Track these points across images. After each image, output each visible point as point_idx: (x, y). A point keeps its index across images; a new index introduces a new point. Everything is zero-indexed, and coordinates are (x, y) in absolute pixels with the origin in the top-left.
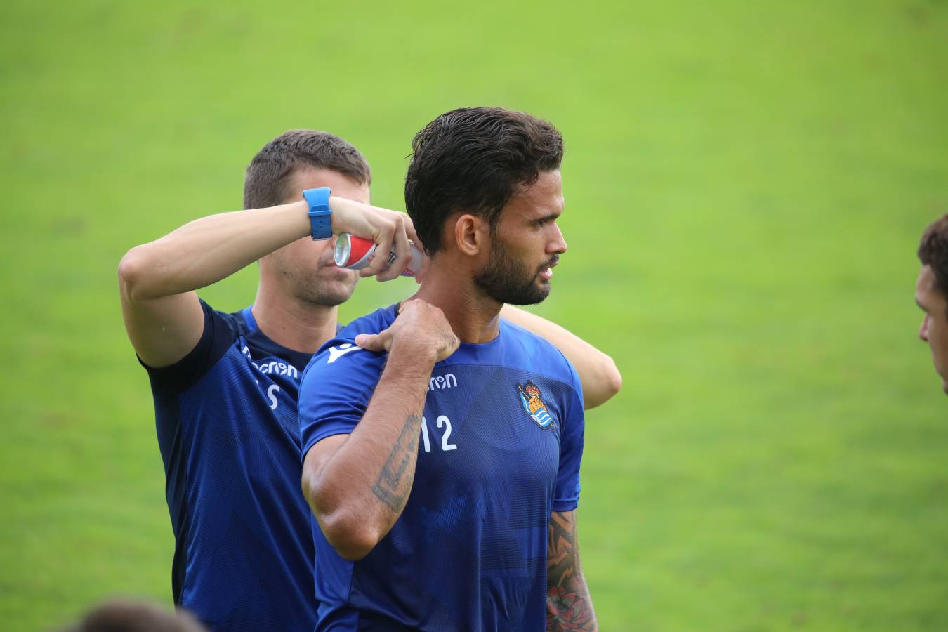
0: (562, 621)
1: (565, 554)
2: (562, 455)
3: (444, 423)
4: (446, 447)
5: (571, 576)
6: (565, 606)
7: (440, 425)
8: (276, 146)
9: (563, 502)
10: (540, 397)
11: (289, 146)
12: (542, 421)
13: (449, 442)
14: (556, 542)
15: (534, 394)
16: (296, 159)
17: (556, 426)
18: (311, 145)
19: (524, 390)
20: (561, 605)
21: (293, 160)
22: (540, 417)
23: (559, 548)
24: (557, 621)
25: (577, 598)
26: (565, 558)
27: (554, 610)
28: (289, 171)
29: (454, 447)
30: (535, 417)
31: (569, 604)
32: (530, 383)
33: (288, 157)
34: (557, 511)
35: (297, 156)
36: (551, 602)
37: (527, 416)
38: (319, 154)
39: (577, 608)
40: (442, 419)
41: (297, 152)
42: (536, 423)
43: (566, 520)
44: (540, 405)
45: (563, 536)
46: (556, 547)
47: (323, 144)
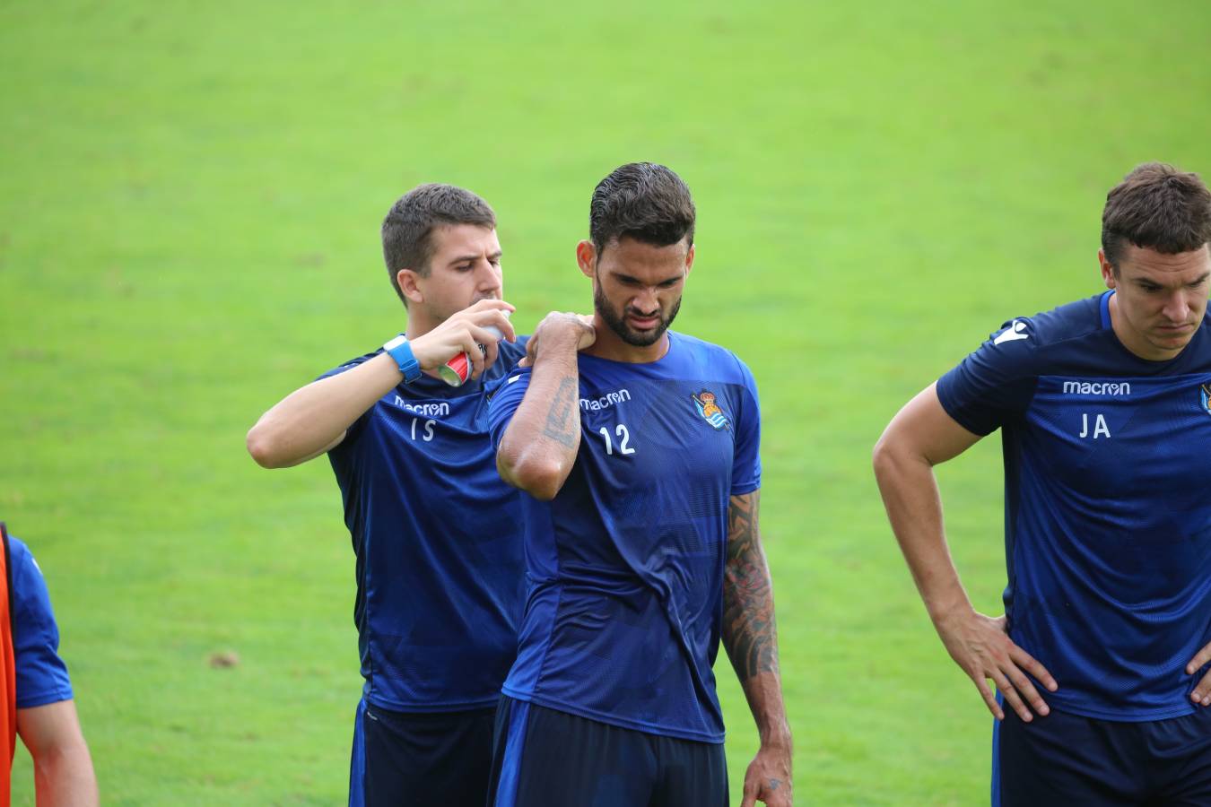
0: (738, 587)
1: (742, 531)
2: (737, 447)
3: (622, 431)
4: (625, 451)
5: (748, 549)
6: (742, 575)
7: (619, 433)
8: (410, 208)
9: (741, 487)
10: (715, 402)
11: (423, 207)
12: (717, 424)
13: (627, 448)
14: (734, 521)
15: (709, 401)
16: (433, 220)
17: (730, 427)
18: (444, 204)
19: (699, 398)
20: (739, 573)
21: (431, 221)
22: (714, 420)
23: (736, 526)
24: (734, 587)
25: (753, 568)
26: (742, 534)
27: (733, 578)
28: (429, 231)
29: (632, 451)
30: (710, 421)
31: (746, 573)
32: (704, 391)
33: (425, 218)
34: (736, 495)
35: (434, 216)
36: (730, 572)
37: (701, 421)
38: (453, 213)
39: (752, 577)
40: (621, 427)
41: (432, 213)
42: (711, 426)
43: (744, 502)
44: (715, 409)
45: (741, 516)
46: (734, 525)
47: (454, 202)
